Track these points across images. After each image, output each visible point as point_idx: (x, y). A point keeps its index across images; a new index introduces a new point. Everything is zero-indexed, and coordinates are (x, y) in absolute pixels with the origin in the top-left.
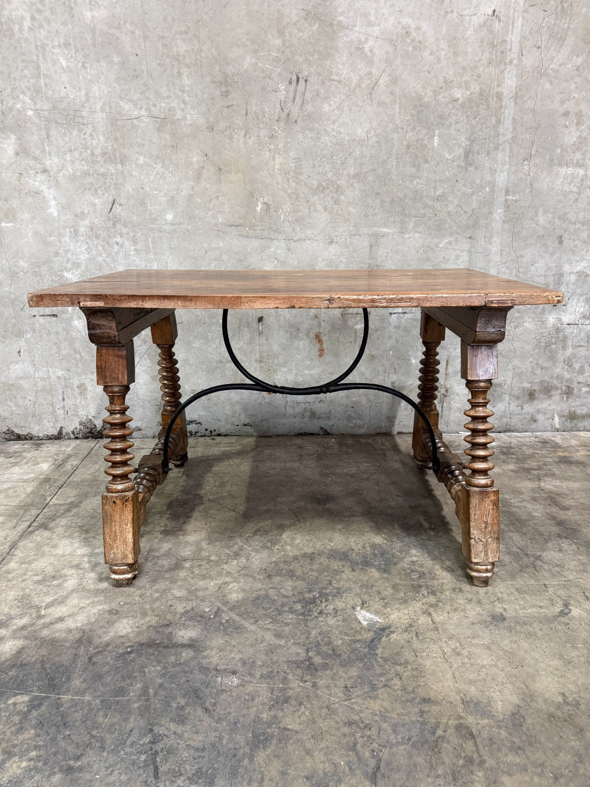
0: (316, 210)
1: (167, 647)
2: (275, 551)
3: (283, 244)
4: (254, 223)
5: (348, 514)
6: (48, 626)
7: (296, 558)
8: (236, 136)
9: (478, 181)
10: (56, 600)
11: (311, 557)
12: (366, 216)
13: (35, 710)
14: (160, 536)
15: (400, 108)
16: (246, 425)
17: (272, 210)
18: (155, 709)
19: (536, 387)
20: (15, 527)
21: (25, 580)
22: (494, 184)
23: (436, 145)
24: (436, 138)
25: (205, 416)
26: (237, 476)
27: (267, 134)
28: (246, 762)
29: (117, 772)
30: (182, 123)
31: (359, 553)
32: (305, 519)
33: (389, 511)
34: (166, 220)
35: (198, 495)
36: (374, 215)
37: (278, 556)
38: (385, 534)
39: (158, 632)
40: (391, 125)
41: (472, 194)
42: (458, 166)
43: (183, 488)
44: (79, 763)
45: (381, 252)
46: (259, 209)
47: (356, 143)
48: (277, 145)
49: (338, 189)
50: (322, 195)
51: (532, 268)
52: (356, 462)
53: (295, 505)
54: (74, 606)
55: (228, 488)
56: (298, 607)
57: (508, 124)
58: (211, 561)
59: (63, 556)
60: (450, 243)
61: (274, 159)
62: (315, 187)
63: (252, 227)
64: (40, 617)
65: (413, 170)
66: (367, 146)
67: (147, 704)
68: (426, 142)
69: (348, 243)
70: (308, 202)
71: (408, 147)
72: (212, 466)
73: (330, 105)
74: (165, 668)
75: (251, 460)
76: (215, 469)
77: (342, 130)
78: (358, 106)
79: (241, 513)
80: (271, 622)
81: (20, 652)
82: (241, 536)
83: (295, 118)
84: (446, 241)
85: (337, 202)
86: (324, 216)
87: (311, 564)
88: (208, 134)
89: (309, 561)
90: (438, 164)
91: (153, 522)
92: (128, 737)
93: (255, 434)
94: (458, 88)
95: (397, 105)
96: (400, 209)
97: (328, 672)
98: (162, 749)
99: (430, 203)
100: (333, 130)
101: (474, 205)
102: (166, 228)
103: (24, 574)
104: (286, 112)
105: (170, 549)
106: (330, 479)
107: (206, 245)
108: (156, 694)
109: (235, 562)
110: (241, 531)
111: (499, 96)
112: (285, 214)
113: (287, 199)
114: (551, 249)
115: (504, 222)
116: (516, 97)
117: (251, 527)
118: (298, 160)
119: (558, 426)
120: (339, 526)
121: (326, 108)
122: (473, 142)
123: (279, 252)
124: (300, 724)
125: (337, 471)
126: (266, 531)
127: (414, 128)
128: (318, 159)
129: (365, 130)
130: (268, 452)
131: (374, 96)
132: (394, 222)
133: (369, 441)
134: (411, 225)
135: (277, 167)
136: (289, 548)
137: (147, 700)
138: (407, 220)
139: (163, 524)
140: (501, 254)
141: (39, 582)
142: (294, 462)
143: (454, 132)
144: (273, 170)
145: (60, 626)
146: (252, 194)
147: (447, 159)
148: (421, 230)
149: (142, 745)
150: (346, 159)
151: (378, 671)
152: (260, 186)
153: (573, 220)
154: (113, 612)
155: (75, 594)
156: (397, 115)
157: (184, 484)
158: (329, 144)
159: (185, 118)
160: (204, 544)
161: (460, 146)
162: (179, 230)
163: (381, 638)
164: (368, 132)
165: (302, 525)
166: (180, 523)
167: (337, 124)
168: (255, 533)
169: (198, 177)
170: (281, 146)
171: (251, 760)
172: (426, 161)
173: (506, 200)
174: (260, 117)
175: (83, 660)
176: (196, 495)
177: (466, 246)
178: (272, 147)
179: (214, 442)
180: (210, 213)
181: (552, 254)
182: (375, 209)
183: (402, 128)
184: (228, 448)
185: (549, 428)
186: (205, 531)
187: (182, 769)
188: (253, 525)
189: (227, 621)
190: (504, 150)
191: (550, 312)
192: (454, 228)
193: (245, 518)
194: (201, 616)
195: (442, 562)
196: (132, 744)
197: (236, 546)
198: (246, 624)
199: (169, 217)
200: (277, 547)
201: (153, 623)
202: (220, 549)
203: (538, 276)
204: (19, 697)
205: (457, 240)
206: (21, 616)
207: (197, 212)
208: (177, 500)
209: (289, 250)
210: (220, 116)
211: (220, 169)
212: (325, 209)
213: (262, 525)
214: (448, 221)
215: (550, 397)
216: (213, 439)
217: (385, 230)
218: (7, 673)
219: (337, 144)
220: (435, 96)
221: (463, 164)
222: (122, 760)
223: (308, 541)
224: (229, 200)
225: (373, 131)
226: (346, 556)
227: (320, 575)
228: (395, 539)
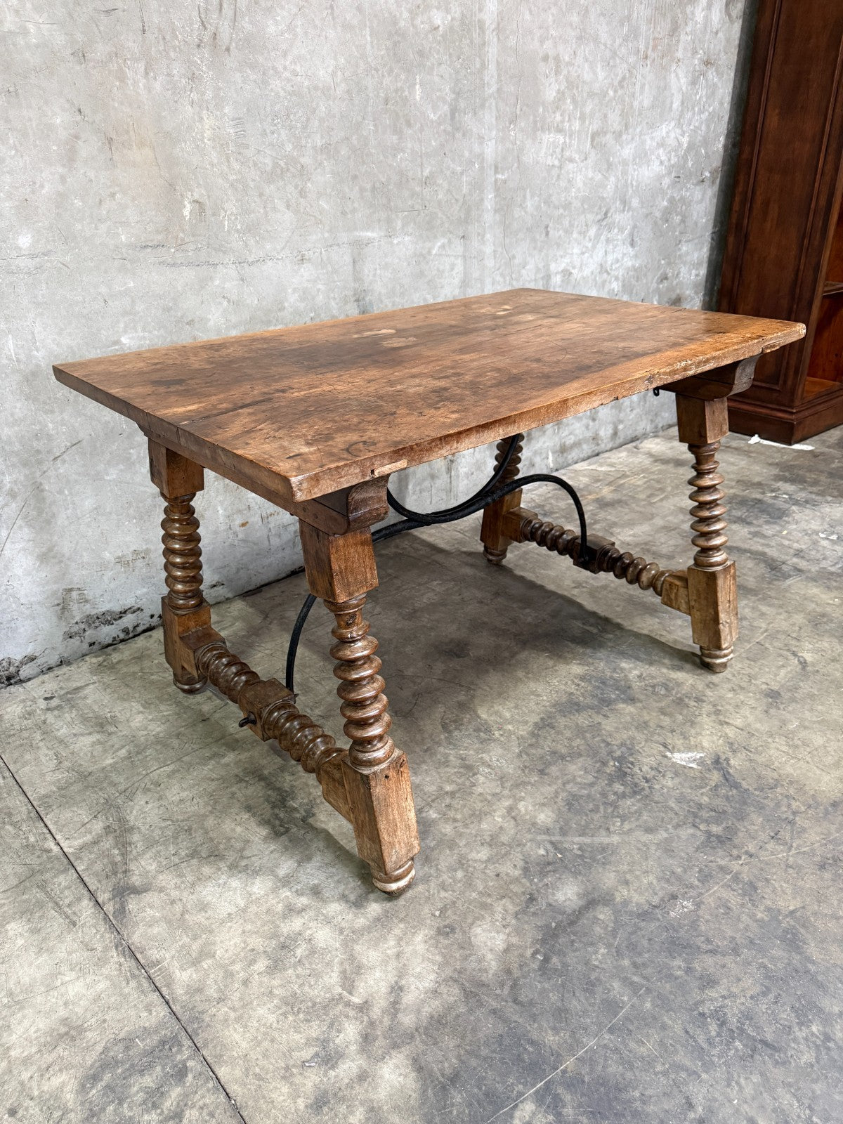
0: (274, 209)
1: (572, 923)
2: (502, 739)
3: (232, 271)
4: (182, 239)
5: (506, 654)
6: (397, 1011)
7: (533, 734)
8: (130, 74)
9: (467, 154)
10: (344, 972)
11: (546, 724)
12: (344, 213)
13: (564, 1106)
15: (371, 35)
16: (214, 586)
17: (209, 212)
18: (671, 993)
20: (74, 923)
21: (246, 982)
22: (483, 159)
23: (418, 98)
24: (417, 87)
25: (147, 593)
27: (183, 71)
28: (810, 966)
29: (742, 1081)
30: (21, 41)
31: (582, 694)
32: (474, 684)
33: (540, 631)
34: (18, 248)
36: (354, 211)
37: (514, 744)
38: (573, 659)
39: (534, 914)
40: (362, 64)
41: (462, 174)
42: (445, 131)
44: (700, 1109)
45: (368, 268)
46: (187, 212)
47: (319, 93)
48: (203, 95)
49: (303, 172)
50: (281, 183)
51: (524, 272)
52: (419, 584)
53: (438, 672)
54: (385, 962)
56: (619, 787)
57: (492, 67)
58: (453, 793)
59: (243, 910)
60: (443, 246)
61: (201, 119)
62: (269, 169)
63: (180, 245)
64: (364, 1008)
65: (395, 139)
66: (335, 99)
67: (655, 994)
68: (406, 93)
69: (325, 258)
70: (261, 195)
71: (386, 101)
73: (276, 22)
74: (609, 946)
77: (298, 69)
78: (316, 27)
80: (623, 822)
81: (420, 1068)
82: (437, 743)
83: (227, 42)
84: (439, 244)
85: (302, 193)
86: (288, 217)
87: (559, 733)
88: (78, 68)
89: (552, 731)
90: (421, 130)
92: (695, 1041)
93: (230, 595)
94: (438, 9)
95: (368, 31)
96: (385, 201)
97: (741, 834)
98: (738, 1021)
99: (418, 189)
100: (285, 68)
101: (465, 190)
102: (22, 265)
103: (230, 974)
104: (211, 29)
106: (425, 620)
107: (103, 289)
108: (645, 978)
109: (481, 778)
110: (426, 735)
111: (481, 25)
112: (229, 219)
113: (230, 192)
114: (539, 244)
115: (496, 211)
116: (499, 29)
117: (430, 725)
118: (239, 121)
120: (520, 674)
121: (272, 29)
122: (458, 94)
123: (227, 285)
124: (794, 898)
125: (417, 605)
126: (455, 721)
127: (391, 71)
128: (269, 119)
129: (330, 70)
131: (337, 12)
132: (379, 221)
134: (399, 223)
135: (208, 134)
136: (510, 727)
137: (649, 990)
138: (393, 216)
140: (495, 257)
141: (274, 969)
143: (437, 79)
144: (202, 140)
145: (409, 998)
146: (172, 186)
147: (432, 121)
148: (410, 231)
149: (719, 1035)
150: (308, 119)
151: (772, 805)
152: (184, 171)
153: (557, 203)
154: (446, 931)
155: (357, 948)
156: (369, 47)
158: (282, 93)
159: (25, 32)
161: (445, 102)
162: (49, 265)
163: (728, 773)
164: (333, 74)
165: (479, 692)
167: (290, 58)
168: (447, 730)
169: (70, 157)
170: (209, 94)
171: (813, 962)
172: (409, 124)
173: (496, 181)
174: (168, 37)
175: (510, 1010)
177: (458, 247)
178: (194, 96)
180: (103, 228)
181: (541, 251)
182: (353, 202)
183: (377, 70)
187: (782, 1022)
188: (428, 721)
189: (580, 849)
190: (490, 108)
192: (446, 225)
193: (405, 717)
194: (549, 864)
196: (710, 1044)
197: (451, 758)
198: (601, 838)
199: (25, 241)
200: (496, 733)
201: (511, 908)
202: (438, 772)
203: (530, 282)
204: (518, 1114)
205: (450, 242)
206: (335, 1028)
207: (78, 226)
209: (242, 280)
210: (95, 29)
211: (110, 140)
212: (288, 207)
213: (438, 715)
214: (440, 215)
215: (546, 431)
217: (369, 234)
218: (452, 1105)
219: (292, 93)
220: (413, 19)
221: (449, 129)
222: (726, 1064)
223: (516, 708)
224: (134, 199)
225: (339, 73)
226: (577, 704)
227: (584, 738)
228: (590, 660)
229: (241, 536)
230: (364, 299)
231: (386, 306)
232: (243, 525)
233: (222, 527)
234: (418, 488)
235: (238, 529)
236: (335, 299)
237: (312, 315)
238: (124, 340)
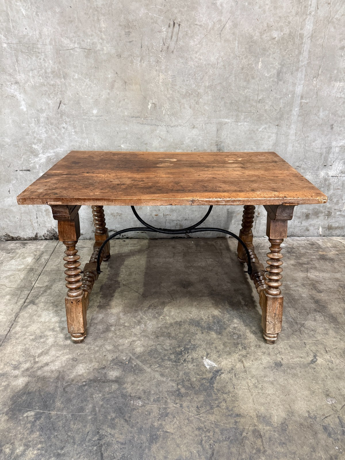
0: (184, 108)
1: (104, 382)
2: (160, 320)
3: (164, 128)
4: (147, 116)
5: (200, 295)
6: (40, 369)
7: (171, 325)
8: (135, 61)
9: (284, 90)
10: (43, 352)
11: (179, 324)
12: (215, 111)
13: (39, 420)
14: (97, 309)
15: (238, 43)
17: (158, 107)
18: (100, 420)
19: (310, 212)
20: (16, 303)
21: (25, 339)
22: (294, 93)
23: (260, 67)
24: (260, 63)
25: (119, 227)
26: (139, 268)
27: (154, 60)
28: (147, 450)
29: (82, 457)
30: (101, 52)
31: (206, 321)
32: (176, 298)
33: (223, 293)
34: (93, 113)
35: (117, 281)
36: (220, 111)
37: (162, 323)
38: (220, 308)
39: (99, 372)
40: (232, 55)
41: (280, 99)
42: (273, 81)
43: (108, 276)
44: (63, 452)
45: (224, 133)
46: (149, 107)
47: (210, 66)
48: (161, 67)
49: (198, 95)
50: (188, 99)
51: (314, 144)
52: (205, 258)
53: (171, 289)
54: (53, 356)
55: (134, 276)
56: (173, 357)
57: (306, 54)
58: (126, 326)
59: (45, 322)
60: (265, 128)
61: (159, 76)
62: (184, 93)
63: (146, 118)
64: (36, 363)
65: (245, 84)
66: (217, 68)
67: (96, 417)
68: (254, 65)
69: (204, 128)
70: (179, 102)
71: (242, 69)
72: (123, 260)
73: (194, 41)
74: (103, 395)
75: (146, 256)
76: (126, 263)
77: (202, 57)
78: (212, 42)
79: (141, 293)
80: (159, 367)
81: (27, 385)
82: (141, 310)
83: (172, 49)
84: (263, 127)
85: (197, 103)
86: (190, 111)
87: (180, 329)
88: (118, 60)
89: (178, 327)
90: (260, 80)
91: (93, 299)
92: (86, 437)
93: (148, 237)
94: (276, 30)
95: (237, 42)
96: (236, 108)
97: (188, 398)
98: (104, 443)
99: (254, 104)
100: (196, 57)
101: (281, 105)
102: (93, 119)
103: (25, 335)
104: (166, 46)
105: (103, 318)
106: (190, 270)
107: (117, 129)
108: (99, 411)
109: (138, 327)
110: (141, 306)
111: (301, 36)
112: (165, 110)
113: (167, 101)
114: (326, 132)
115: (299, 116)
116: (312, 37)
117: (147, 304)
118: (174, 77)
119: (321, 233)
120: (195, 303)
121: (192, 43)
122: (283, 65)
123: (162, 133)
124: (174, 429)
125: (195, 265)
126: (155, 307)
127: (247, 57)
128: (186, 76)
129: (216, 58)
130: (155, 250)
131: (222, 35)
132: (232, 115)
133: (213, 243)
134: (243, 117)
135: (161, 81)
136: (167, 318)
137: (95, 414)
138: (240, 114)
139: (98, 301)
140: (296, 136)
141: (33, 340)
142: (171, 258)
143: (271, 60)
144: (158, 83)
145: (46, 368)
146: (145, 98)
147: (266, 77)
148: (248, 120)
149: (94, 441)
150: (203, 76)
151: (214, 397)
152: (150, 93)
153: (341, 115)
154: (74, 360)
155: (53, 348)
156: (236, 48)
157: (109, 273)
158: (193, 66)
159: (103, 50)
160: (121, 315)
161: (274, 68)
162: (101, 119)
163: (216, 377)
164: (218, 59)
165: (175, 302)
166: (107, 300)
167: (198, 54)
168: (149, 308)
169: (112, 87)
170: (163, 67)
171: (149, 450)
172: (253, 78)
173: (301, 103)
174: (150, 49)
175: (60, 390)
176: (116, 281)
177: (275, 130)
178: (157, 68)
179: (125, 243)
180: (120, 110)
181: (326, 135)
182: (220, 107)
183: (239, 57)
184: (133, 248)
185: (316, 234)
186: (122, 306)
187: (115, 455)
188: (148, 302)
189: (135, 365)
190: (302, 71)
191: (322, 170)
192: (268, 120)
193: (144, 297)
194: (121, 363)
195: (251, 328)
196: (89, 441)
197: (139, 316)
198: (146, 368)
199: (95, 112)
200: (161, 317)
201: (96, 366)
202: (130, 318)
203: (317, 149)
204: (29, 412)
205: (269, 127)
206: (26, 362)
207: (112, 109)
208: (105, 284)
209: (168, 132)
210: (125, 48)
211: (126, 82)
212: (190, 107)
213: (153, 302)
214: (265, 115)
215: (318, 217)
216: (124, 241)
217: (226, 120)
218: (21, 398)
219: (198, 66)
220: (261, 36)
221: (276, 80)
222: (84, 450)
223: (178, 313)
224: (131, 101)
225: (221, 59)
226: (199, 324)
227: (184, 336)
228: (226, 312)
229: (155, 219)
230: (220, 145)
231: (231, 149)
232: (156, 215)
233: (148, 214)
234: (237, 223)
235: (154, 216)
236: (206, 143)
237: (195, 148)
238: (122, 146)
